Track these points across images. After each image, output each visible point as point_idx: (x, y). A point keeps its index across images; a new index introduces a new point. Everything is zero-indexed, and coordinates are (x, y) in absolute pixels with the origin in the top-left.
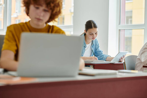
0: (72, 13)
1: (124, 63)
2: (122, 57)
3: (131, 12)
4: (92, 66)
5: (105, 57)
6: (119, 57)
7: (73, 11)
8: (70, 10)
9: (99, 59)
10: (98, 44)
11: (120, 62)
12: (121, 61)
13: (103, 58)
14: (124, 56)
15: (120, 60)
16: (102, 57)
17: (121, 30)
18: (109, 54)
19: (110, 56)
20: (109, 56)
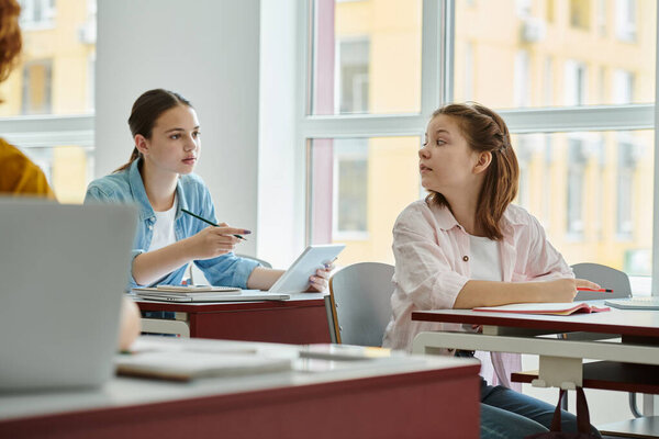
0: (88, 45)
1: (331, 297)
2: (322, 270)
3: (365, 44)
4: (184, 315)
5: (241, 269)
6: (307, 270)
7: (92, 35)
8: (82, 34)
9: (217, 279)
10: (210, 208)
11: (311, 290)
12: (315, 286)
13: (233, 274)
14: (326, 266)
15: (310, 281)
16: (228, 272)
17: (314, 141)
18: (260, 256)
19: (269, 265)
20: (262, 266)
